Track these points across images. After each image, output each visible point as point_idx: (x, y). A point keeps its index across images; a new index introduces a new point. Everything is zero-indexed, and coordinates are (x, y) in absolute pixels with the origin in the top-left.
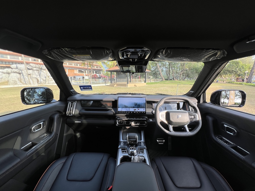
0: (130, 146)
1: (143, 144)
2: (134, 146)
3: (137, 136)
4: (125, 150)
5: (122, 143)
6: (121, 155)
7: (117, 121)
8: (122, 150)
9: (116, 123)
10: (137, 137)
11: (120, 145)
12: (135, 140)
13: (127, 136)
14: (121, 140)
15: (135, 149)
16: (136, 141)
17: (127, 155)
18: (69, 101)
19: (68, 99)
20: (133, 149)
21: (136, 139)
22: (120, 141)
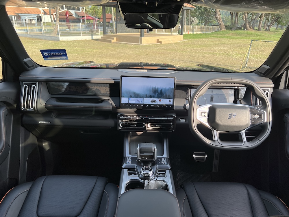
0: (142, 164)
1: (165, 161)
2: (150, 165)
3: (155, 147)
4: (134, 171)
5: (128, 160)
6: (126, 179)
7: (120, 121)
8: (128, 170)
9: (117, 125)
10: (156, 149)
11: (126, 163)
12: (152, 154)
13: (138, 148)
14: (127, 154)
15: (151, 170)
16: (153, 156)
17: (137, 178)
18: (22, 81)
19: (20, 78)
20: (147, 169)
21: (154, 153)
22: (124, 156)
